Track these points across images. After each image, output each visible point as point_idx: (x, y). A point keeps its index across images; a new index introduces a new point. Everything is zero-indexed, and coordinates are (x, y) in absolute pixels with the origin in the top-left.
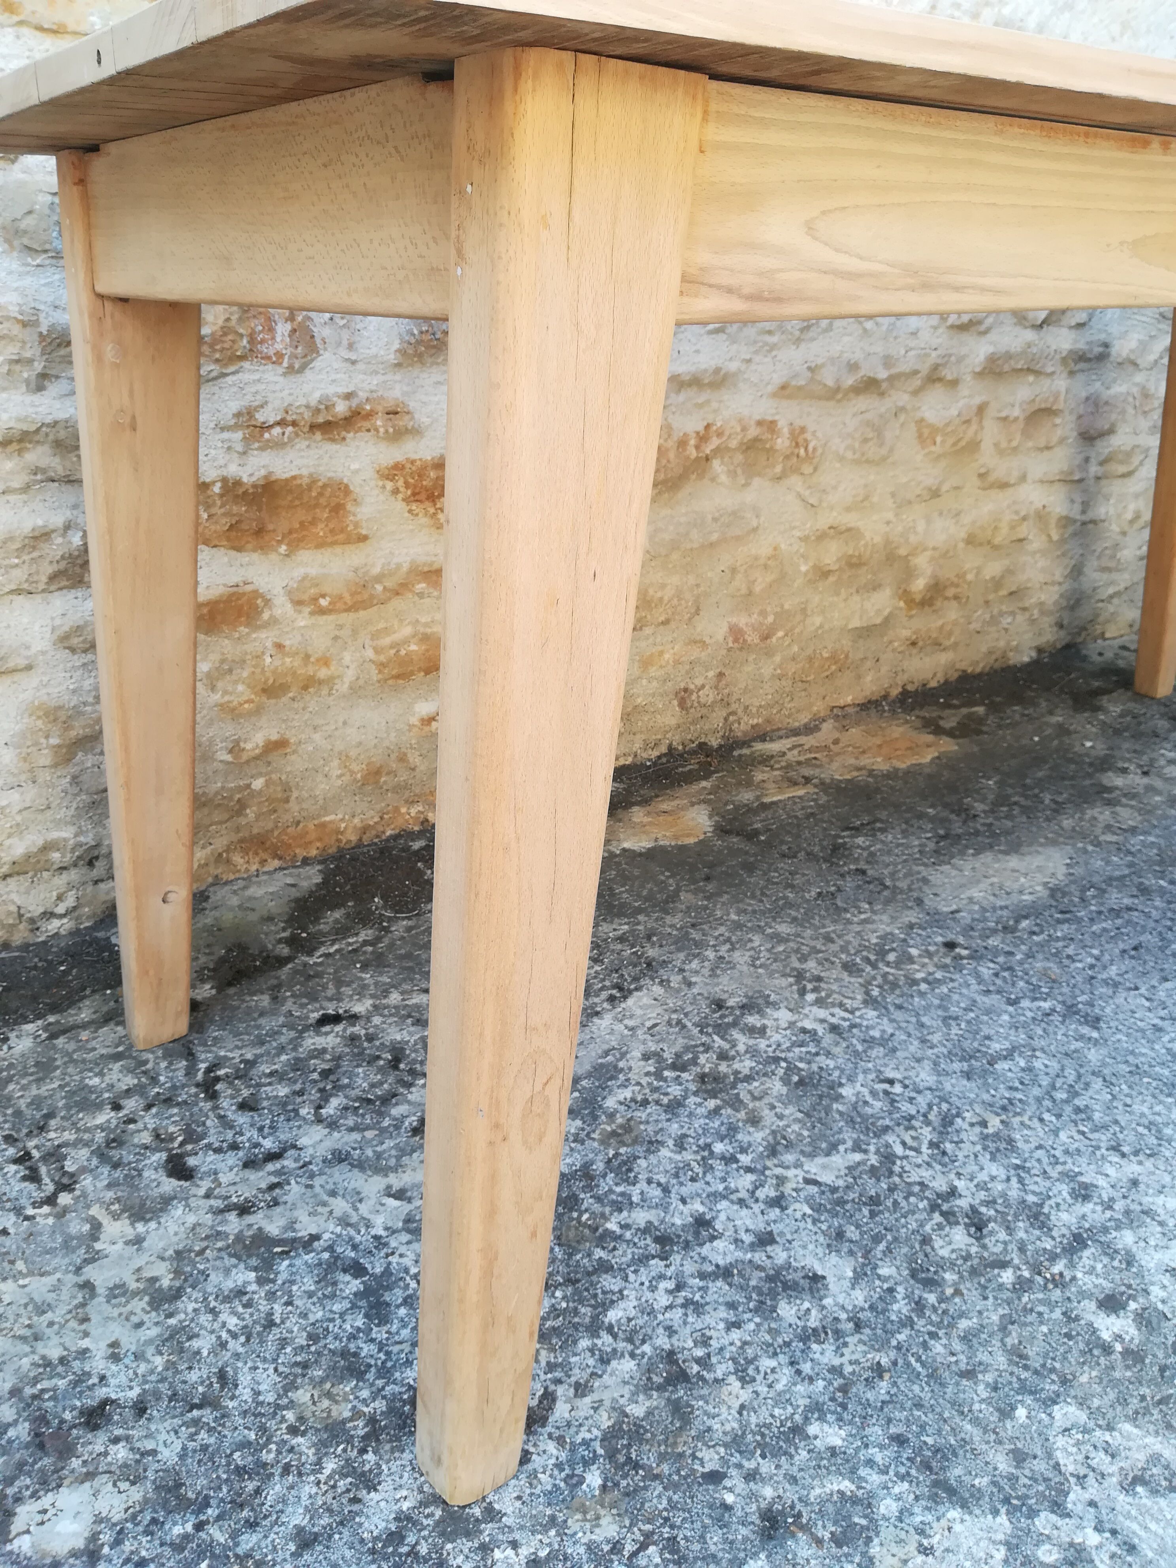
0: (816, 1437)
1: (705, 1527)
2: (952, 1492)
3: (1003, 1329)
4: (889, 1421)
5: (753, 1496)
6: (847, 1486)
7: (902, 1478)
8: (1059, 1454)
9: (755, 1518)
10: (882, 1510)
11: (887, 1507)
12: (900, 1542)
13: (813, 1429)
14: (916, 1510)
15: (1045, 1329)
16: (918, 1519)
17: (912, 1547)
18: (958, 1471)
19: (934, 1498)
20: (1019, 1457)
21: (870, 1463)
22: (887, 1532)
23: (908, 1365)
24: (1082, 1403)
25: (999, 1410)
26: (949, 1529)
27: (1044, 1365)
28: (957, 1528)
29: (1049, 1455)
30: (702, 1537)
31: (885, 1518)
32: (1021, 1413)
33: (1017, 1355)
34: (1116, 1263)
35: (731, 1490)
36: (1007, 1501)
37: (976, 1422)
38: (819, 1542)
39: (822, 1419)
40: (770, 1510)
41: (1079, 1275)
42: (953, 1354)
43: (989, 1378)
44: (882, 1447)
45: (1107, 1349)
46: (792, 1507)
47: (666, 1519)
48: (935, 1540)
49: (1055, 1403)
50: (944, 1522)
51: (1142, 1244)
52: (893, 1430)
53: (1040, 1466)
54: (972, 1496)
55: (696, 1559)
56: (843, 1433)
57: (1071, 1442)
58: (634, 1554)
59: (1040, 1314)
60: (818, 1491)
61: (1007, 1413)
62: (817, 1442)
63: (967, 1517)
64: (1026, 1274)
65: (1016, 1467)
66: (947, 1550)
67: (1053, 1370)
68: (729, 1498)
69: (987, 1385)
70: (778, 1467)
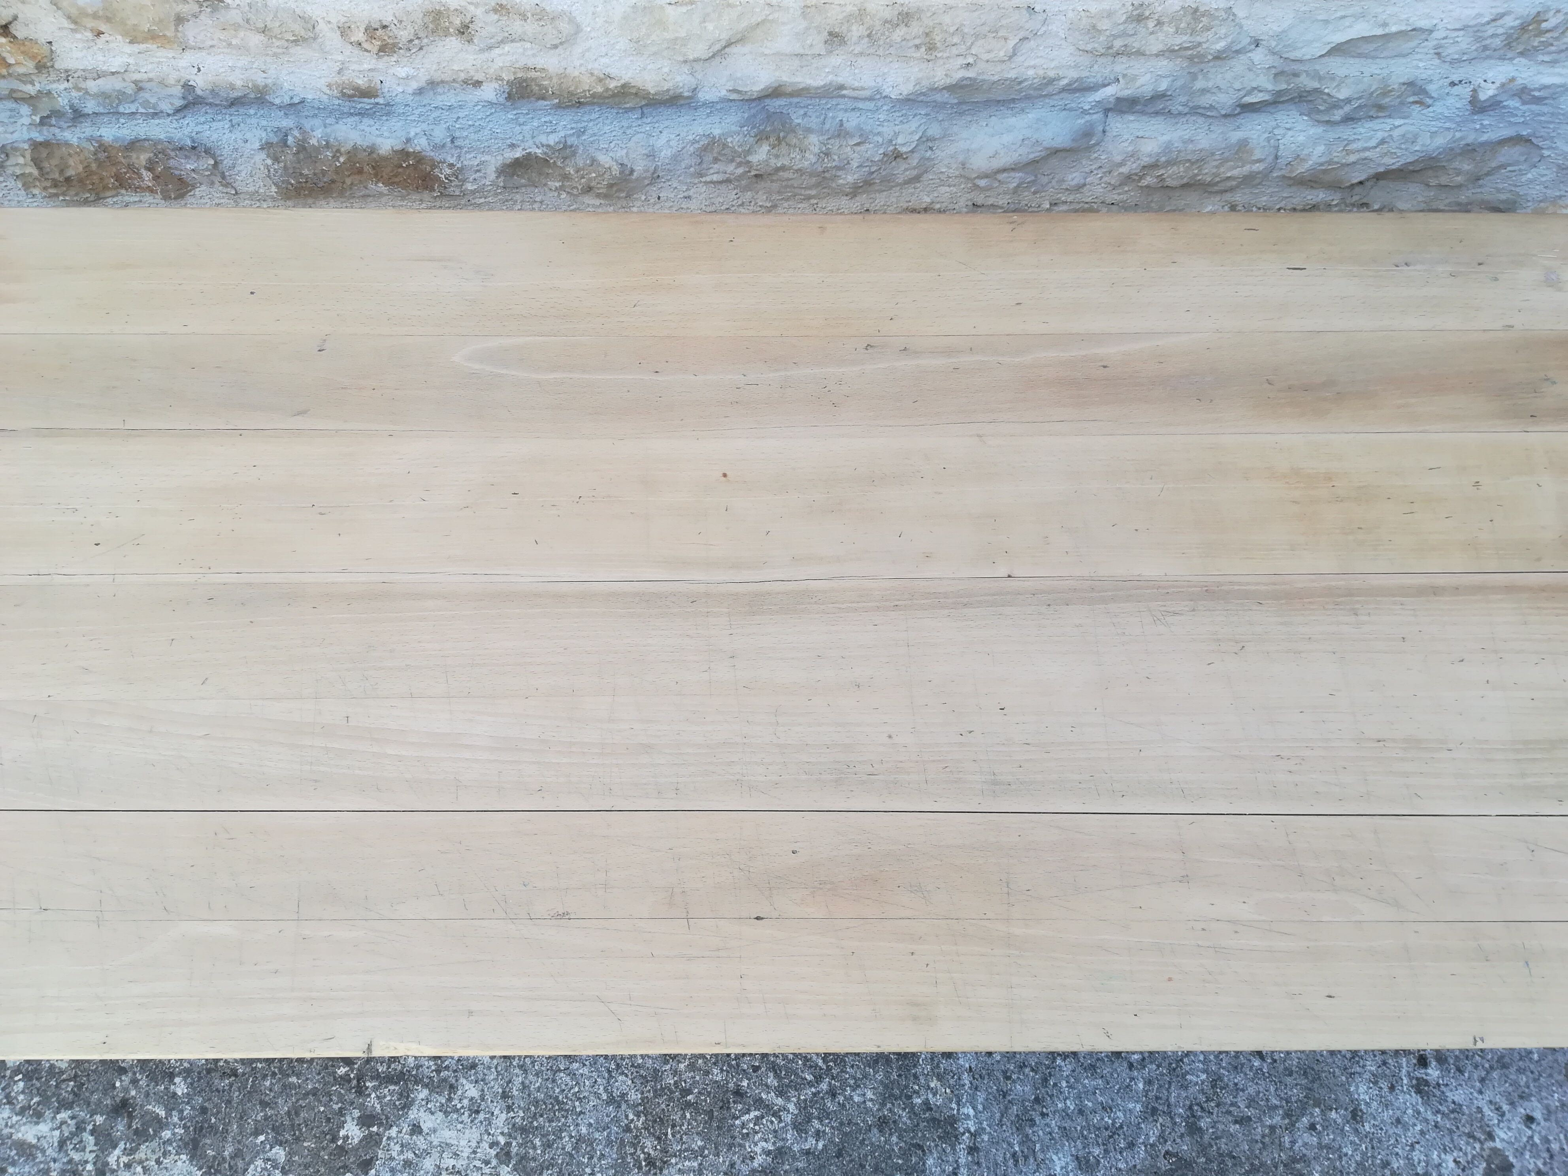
0: (175, 1084)
1: (98, 1089)
2: (195, 1147)
3: (307, 1094)
4: (210, 1099)
5: (126, 1090)
6: (163, 1113)
7: (185, 1127)
8: (252, 1166)
9: (118, 1100)
10: (163, 1134)
11: (166, 1134)
12: (153, 1151)
13: (177, 1080)
14: (174, 1144)
15: (322, 1109)
16: (170, 1148)
17: (155, 1157)
18: (208, 1141)
19: (186, 1145)
20: (237, 1154)
21: (181, 1111)
22: (154, 1144)
23: (247, 1080)
24: (290, 1154)
25: (256, 1129)
26: (176, 1161)
27: (299, 1125)
28: (179, 1163)
29: (249, 1164)
30: (93, 1092)
31: (160, 1138)
32: (262, 1138)
33: (295, 1111)
34: (397, 1103)
35: (121, 1081)
36: (210, 1168)
37: (240, 1127)
38: (130, 1127)
39: (185, 1079)
40: (128, 1100)
41: (373, 1095)
42: (271, 1090)
43: (269, 1112)
44: (193, 1108)
45: (334, 1139)
46: (136, 1105)
47: (89, 1075)
48: (165, 1161)
49: (280, 1145)
50: (177, 1157)
51: (424, 1103)
52: (206, 1104)
53: (240, 1164)
54: (200, 1155)
55: (83, 1099)
56: (186, 1091)
57: (263, 1166)
58: (64, 1080)
59: (331, 1100)
60: (150, 1107)
61: (256, 1133)
62: (172, 1087)
63: (187, 1162)
64: (352, 1076)
65: (231, 1158)
66: (166, 1168)
67: (300, 1130)
68: (118, 1084)
69: (266, 1115)
70: (148, 1085)
